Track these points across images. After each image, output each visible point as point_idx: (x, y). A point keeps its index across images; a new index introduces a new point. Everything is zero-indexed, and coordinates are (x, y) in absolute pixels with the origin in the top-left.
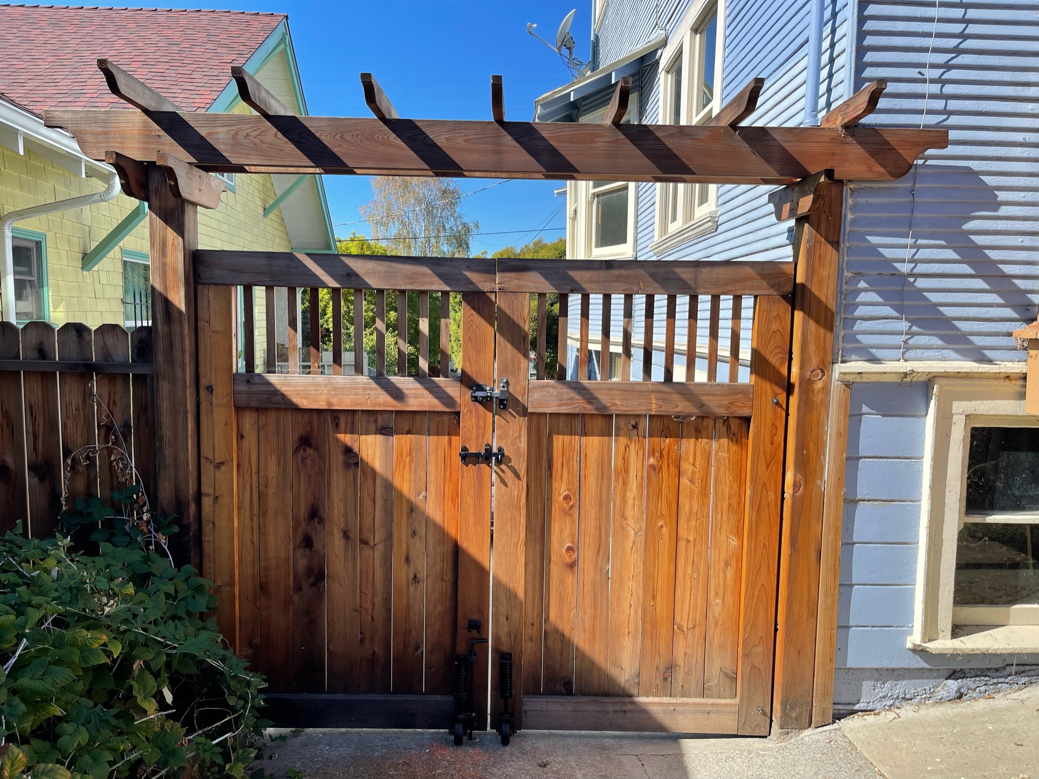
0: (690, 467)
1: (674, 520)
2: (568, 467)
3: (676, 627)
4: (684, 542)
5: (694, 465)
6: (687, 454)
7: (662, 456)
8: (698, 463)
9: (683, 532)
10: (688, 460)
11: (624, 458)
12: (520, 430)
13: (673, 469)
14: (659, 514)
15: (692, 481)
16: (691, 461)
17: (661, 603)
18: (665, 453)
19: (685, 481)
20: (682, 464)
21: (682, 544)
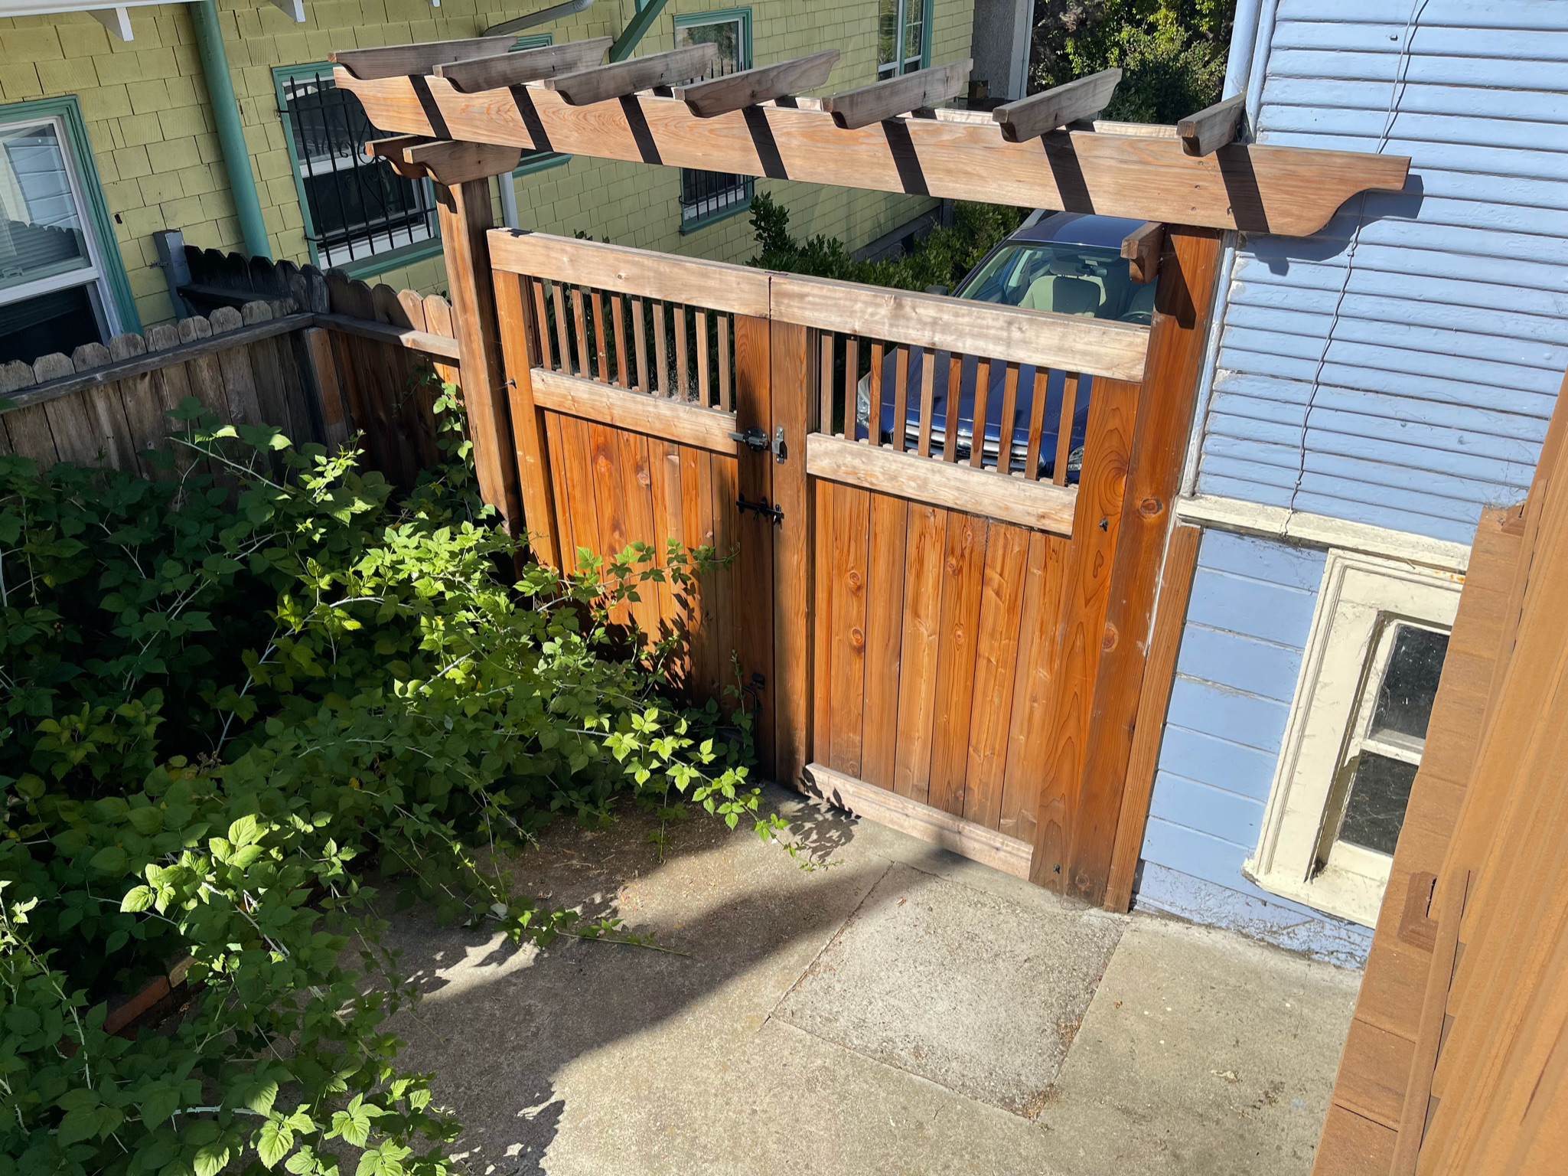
0: (997, 577)
1: (974, 634)
2: (856, 542)
3: (971, 749)
4: (985, 661)
5: (1001, 575)
6: (994, 558)
7: (962, 555)
8: (1006, 574)
9: (984, 646)
10: (993, 568)
11: (918, 548)
12: (798, 492)
13: (976, 576)
14: (957, 621)
15: (998, 594)
16: (998, 569)
17: (955, 718)
18: (967, 552)
19: (989, 593)
20: (988, 571)
21: (982, 663)
